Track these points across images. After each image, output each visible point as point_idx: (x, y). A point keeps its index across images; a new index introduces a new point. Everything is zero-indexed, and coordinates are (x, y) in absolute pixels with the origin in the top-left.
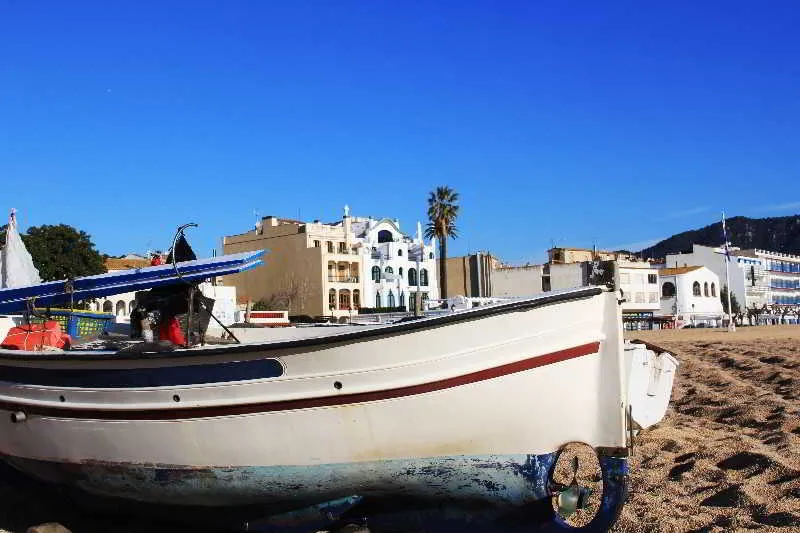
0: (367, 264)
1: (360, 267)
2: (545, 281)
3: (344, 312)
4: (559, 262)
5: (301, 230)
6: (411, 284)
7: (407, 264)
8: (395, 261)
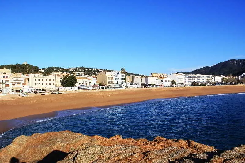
0: (115, 78)
1: (113, 78)
2: (141, 80)
3: (111, 84)
4: (152, 76)
5: (105, 73)
6: (122, 80)
7: (121, 77)
8: (119, 77)
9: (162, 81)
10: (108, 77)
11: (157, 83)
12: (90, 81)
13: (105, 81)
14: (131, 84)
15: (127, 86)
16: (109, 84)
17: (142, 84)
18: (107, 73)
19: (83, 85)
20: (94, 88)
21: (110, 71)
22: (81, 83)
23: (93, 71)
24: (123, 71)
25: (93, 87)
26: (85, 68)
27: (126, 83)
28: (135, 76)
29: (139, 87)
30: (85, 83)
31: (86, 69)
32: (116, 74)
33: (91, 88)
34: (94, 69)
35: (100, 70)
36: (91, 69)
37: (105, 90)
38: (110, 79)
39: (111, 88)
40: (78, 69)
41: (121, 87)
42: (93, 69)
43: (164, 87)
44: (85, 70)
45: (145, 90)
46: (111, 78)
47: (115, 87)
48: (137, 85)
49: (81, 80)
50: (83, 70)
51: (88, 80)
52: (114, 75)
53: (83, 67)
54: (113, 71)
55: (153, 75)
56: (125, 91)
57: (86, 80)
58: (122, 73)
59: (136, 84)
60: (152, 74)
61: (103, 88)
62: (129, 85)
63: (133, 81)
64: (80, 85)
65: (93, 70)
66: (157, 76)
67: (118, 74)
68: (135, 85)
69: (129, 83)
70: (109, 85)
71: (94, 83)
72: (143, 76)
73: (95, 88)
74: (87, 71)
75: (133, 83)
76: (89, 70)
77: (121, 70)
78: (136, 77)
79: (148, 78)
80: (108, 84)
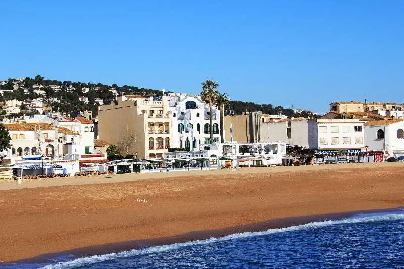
0: (174, 123)
1: (170, 125)
2: (289, 130)
3: (160, 151)
4: (335, 113)
5: (136, 104)
6: (206, 132)
7: (203, 121)
8: (195, 121)
9: (381, 135)
10: (147, 120)
11: (357, 142)
12: (69, 139)
13: (134, 138)
14: (244, 150)
15: (229, 156)
16: (152, 152)
17: (290, 150)
18: (141, 102)
19: (35, 156)
20: (84, 169)
21: (158, 95)
22: (27, 149)
23: (86, 95)
24: (209, 93)
25: (82, 164)
26: (48, 83)
27: (221, 146)
28: (263, 115)
29: (280, 162)
30: (44, 147)
31: (56, 89)
32: (182, 106)
33: (73, 168)
34: (90, 86)
35: (115, 92)
36: (79, 86)
37: (132, 176)
38: (156, 128)
39: (158, 165)
40: (15, 87)
41: (201, 163)
42: (84, 86)
43: (392, 160)
44: (50, 93)
45: (304, 173)
46: (160, 125)
47: (176, 164)
48: (271, 152)
49: (30, 135)
50: (43, 93)
51: (61, 135)
52: (174, 110)
53: (39, 80)
54: (166, 94)
55: (342, 109)
56: (215, 178)
57: (52, 134)
58: (205, 100)
59: (267, 151)
60: (335, 107)
61: (123, 169)
62: (235, 154)
63: (252, 136)
64: (24, 156)
65: (87, 90)
66: (359, 115)
67: (191, 105)
68: (263, 153)
69: (236, 145)
70: (152, 155)
71: (87, 149)
72: (297, 115)
73: (89, 169)
74: (57, 95)
75: (255, 145)
76: (70, 89)
77: (201, 90)
78: (266, 118)
79: (319, 120)
80: (148, 152)
